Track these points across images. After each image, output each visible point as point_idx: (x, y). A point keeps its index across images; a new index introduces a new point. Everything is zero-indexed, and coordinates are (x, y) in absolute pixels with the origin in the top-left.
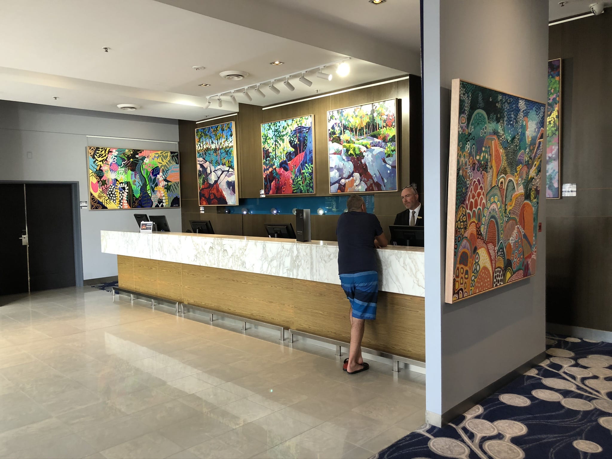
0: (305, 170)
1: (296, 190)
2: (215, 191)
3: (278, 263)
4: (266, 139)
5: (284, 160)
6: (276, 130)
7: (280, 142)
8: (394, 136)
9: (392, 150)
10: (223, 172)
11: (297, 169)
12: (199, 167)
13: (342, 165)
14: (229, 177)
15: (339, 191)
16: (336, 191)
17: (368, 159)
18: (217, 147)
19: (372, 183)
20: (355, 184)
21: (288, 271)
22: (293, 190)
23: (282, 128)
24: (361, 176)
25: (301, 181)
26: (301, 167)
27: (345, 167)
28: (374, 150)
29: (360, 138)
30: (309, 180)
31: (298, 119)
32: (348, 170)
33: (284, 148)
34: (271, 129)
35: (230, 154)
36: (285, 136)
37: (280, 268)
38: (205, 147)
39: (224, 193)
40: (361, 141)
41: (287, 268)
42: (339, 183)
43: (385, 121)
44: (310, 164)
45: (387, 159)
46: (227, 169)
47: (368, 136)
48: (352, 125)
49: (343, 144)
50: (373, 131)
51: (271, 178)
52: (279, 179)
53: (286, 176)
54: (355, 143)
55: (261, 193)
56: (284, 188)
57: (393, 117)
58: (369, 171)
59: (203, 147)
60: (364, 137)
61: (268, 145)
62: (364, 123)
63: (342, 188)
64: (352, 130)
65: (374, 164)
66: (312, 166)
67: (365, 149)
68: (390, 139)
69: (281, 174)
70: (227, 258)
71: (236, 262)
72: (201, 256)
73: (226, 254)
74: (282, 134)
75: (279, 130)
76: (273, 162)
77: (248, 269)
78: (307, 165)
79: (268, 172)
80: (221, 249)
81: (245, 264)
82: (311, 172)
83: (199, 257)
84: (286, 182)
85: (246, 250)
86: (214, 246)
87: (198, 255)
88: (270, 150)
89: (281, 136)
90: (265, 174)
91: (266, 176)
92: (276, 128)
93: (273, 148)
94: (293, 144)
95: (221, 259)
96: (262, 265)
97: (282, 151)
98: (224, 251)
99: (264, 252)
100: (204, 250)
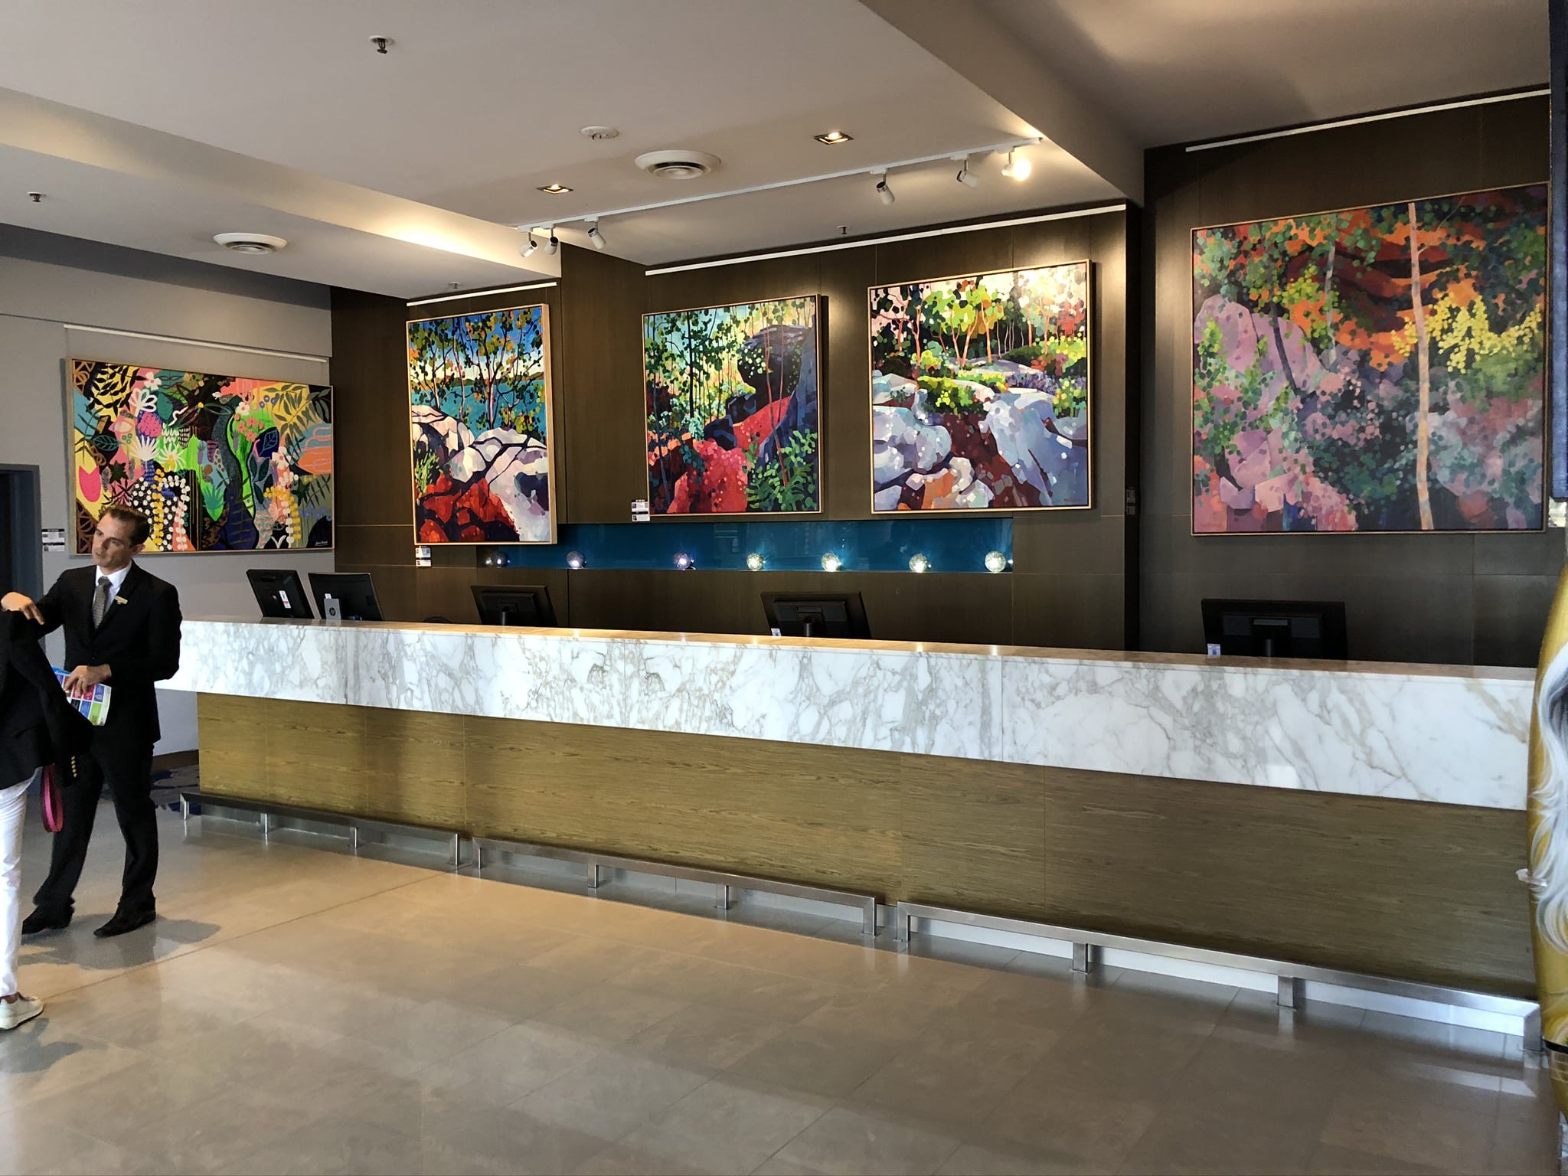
0: (791, 446)
1: (758, 501)
2: (473, 503)
3: (859, 709)
4: (660, 358)
5: (721, 417)
6: (694, 332)
7: (705, 367)
8: (1083, 360)
9: (1075, 399)
10: (504, 448)
11: (762, 446)
12: (416, 433)
13: (915, 436)
14: (526, 461)
15: (902, 505)
16: (892, 505)
17: (998, 420)
18: (486, 376)
19: (1010, 484)
20: (955, 488)
21: (897, 735)
22: (749, 503)
23: (715, 329)
24: (974, 464)
25: (778, 479)
26: (776, 437)
27: (924, 442)
28: (1019, 395)
29: (973, 364)
30: (805, 474)
31: (771, 306)
32: (935, 449)
33: (721, 385)
34: (679, 330)
35: (532, 396)
36: (724, 352)
37: (864, 725)
38: (440, 374)
39: (507, 508)
40: (976, 372)
41: (891, 726)
42: (903, 485)
43: (1052, 320)
44: (807, 431)
45: (1058, 424)
46: (522, 438)
47: (999, 358)
48: (949, 328)
49: (920, 379)
50: (1017, 345)
51: (673, 466)
52: (703, 469)
53: (726, 463)
54: (959, 376)
55: (633, 510)
56: (718, 496)
57: (1081, 310)
58: (1000, 453)
59: (434, 375)
60: (987, 360)
61: (667, 374)
62: (987, 324)
63: (913, 497)
64: (947, 341)
65: (1017, 435)
66: (814, 436)
67: (990, 393)
68: (1068, 369)
69: (709, 458)
70: (661, 699)
71: (695, 710)
72: (557, 693)
73: (658, 686)
74: (715, 344)
75: (704, 334)
76: (683, 422)
77: (743, 730)
78: (796, 433)
79: (665, 451)
80: (639, 670)
81: (731, 714)
82: (809, 452)
83: (549, 696)
84: (725, 479)
85: (733, 673)
86: (608, 662)
87: (542, 691)
88: (674, 389)
89: (710, 352)
90: (653, 457)
91: (657, 462)
92: (695, 328)
93: (685, 384)
94: (752, 374)
95: (638, 702)
96: (797, 716)
97: (712, 391)
98: (647, 678)
99: (806, 680)
100: (569, 674)
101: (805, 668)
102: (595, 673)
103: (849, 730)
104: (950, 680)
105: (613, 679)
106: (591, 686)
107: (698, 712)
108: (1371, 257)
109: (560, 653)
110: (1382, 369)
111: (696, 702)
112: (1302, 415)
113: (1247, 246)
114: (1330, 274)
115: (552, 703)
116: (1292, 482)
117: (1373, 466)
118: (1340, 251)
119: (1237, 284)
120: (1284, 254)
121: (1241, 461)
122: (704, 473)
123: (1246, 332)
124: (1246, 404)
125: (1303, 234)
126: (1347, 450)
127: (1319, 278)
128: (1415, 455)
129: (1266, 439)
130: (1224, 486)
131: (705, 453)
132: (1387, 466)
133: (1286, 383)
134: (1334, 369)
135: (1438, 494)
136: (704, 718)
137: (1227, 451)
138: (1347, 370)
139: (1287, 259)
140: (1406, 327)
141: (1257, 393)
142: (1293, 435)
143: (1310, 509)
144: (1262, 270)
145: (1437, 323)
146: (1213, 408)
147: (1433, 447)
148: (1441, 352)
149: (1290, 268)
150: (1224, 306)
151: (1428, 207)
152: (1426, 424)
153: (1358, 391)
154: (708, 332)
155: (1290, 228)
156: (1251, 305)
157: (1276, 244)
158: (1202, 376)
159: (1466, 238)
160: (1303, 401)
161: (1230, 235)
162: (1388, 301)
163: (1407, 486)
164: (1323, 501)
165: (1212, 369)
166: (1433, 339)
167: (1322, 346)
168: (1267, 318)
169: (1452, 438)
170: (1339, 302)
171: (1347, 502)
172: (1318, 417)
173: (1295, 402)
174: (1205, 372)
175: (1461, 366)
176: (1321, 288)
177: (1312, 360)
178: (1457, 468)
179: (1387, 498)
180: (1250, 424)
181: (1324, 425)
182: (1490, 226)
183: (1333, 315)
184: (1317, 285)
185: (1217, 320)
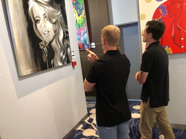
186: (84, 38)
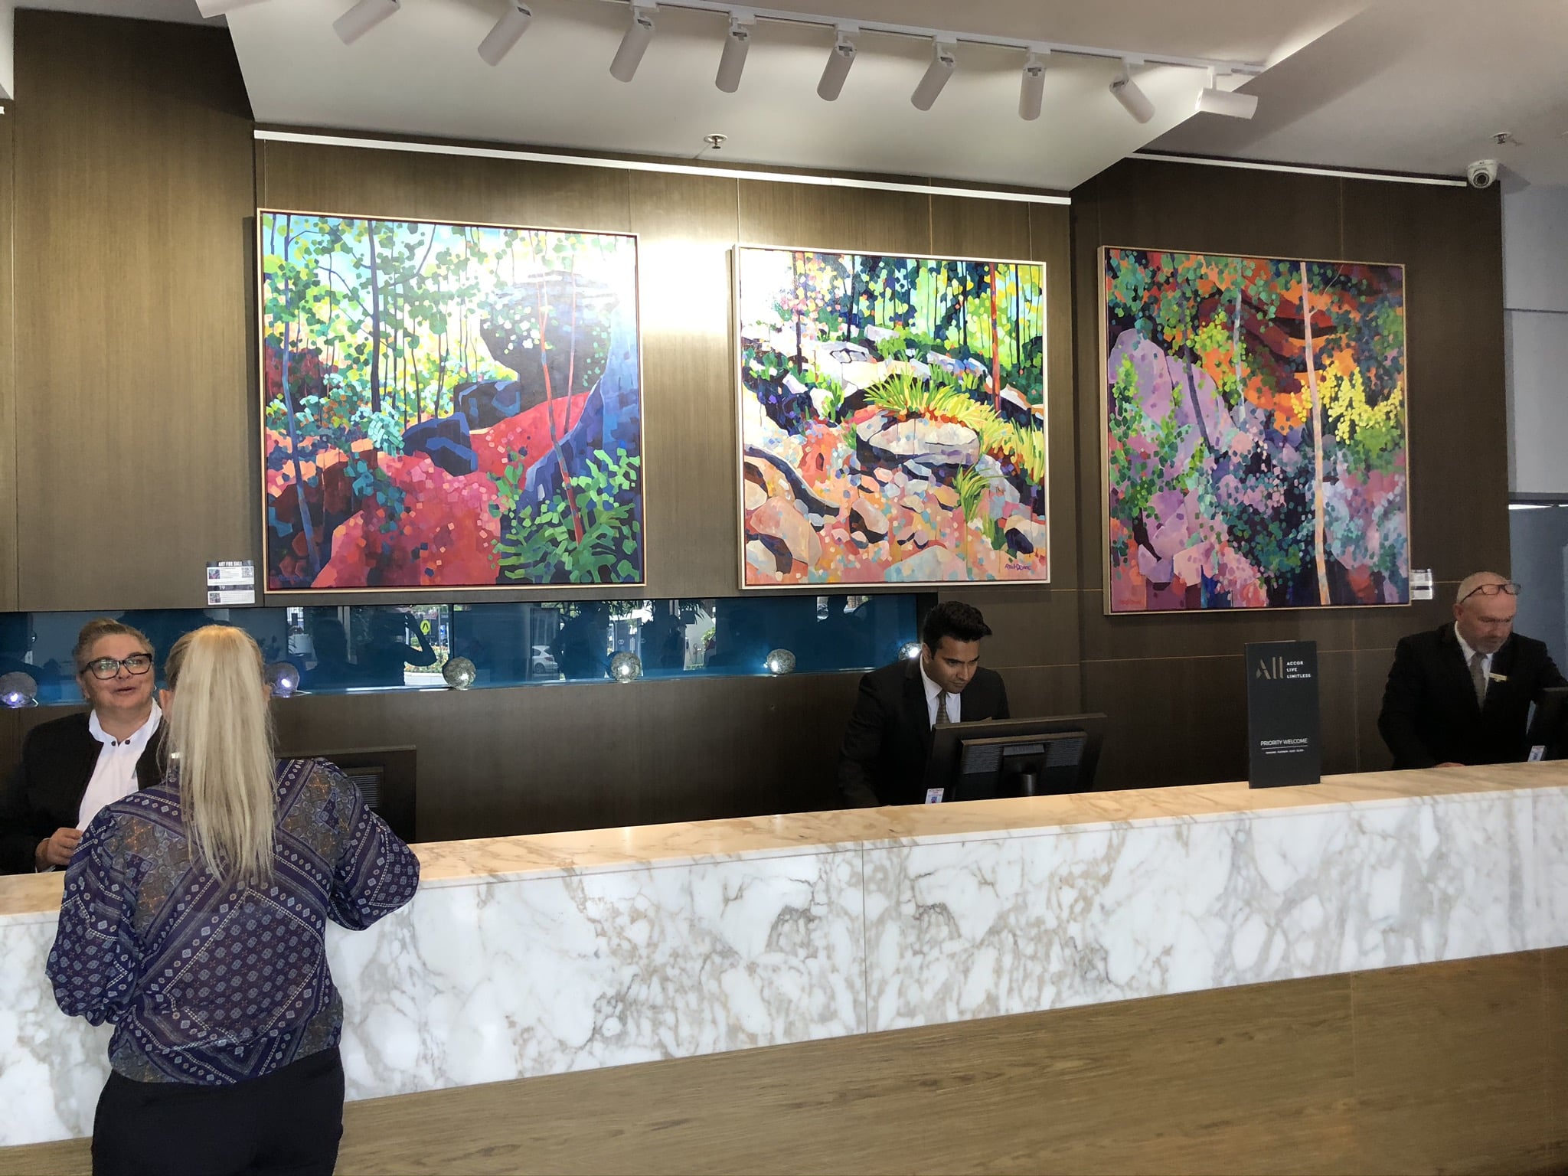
0: (589, 474)
1: (521, 566)
4: (301, 296)
5: (443, 416)
6: (385, 259)
7: (409, 324)
11: (531, 471)
22: (503, 569)
23: (432, 260)
25: (563, 529)
26: (561, 460)
30: (617, 523)
31: (551, 238)
33: (443, 359)
34: (347, 250)
36: (452, 303)
41: (1383, 926)
44: (621, 452)
51: (329, 500)
52: (399, 508)
53: (453, 498)
55: (211, 582)
56: (433, 557)
61: (317, 327)
66: (636, 461)
69: (412, 489)
70: (952, 956)
71: (1030, 964)
72: (682, 990)
73: (945, 931)
74: (430, 286)
75: (407, 264)
76: (356, 418)
77: (1129, 985)
78: (600, 454)
79: (308, 471)
80: (898, 903)
81: (1105, 959)
82: (626, 485)
83: (659, 1000)
84: (451, 526)
85: (1106, 880)
86: (821, 898)
87: (640, 991)
88: (335, 355)
89: (422, 298)
90: (280, 481)
91: (289, 491)
92: (387, 252)
93: (360, 349)
94: (511, 346)
95: (898, 971)
96: (1230, 938)
97: (424, 368)
98: (919, 918)
99: (1244, 872)
100: (716, 939)
101: (1240, 849)
102: (787, 927)
103: (1318, 946)
104: (1465, 836)
105: (837, 934)
106: (776, 958)
107: (1036, 969)
108: (1272, 312)
109: (691, 894)
110: (1285, 433)
111: (1029, 950)
112: (1217, 476)
113: (1161, 278)
114: (1237, 323)
115: (669, 1017)
116: (1208, 553)
117: (1280, 535)
118: (1246, 300)
119: (1151, 318)
120: (1196, 293)
121: (1159, 526)
122: (403, 515)
123: (1161, 376)
124: (1163, 461)
125: (1212, 274)
126: (1257, 518)
127: (1228, 326)
128: (1314, 526)
129: (1182, 502)
130: (1143, 555)
131: (406, 479)
132: (1291, 536)
133: (1201, 440)
134: (1243, 427)
135: (1333, 567)
136: (1047, 977)
137: (1145, 514)
138: (1255, 430)
139: (1199, 299)
140: (1303, 390)
141: (1173, 447)
142: (1208, 498)
143: (1226, 582)
144: (1176, 308)
145: (1326, 389)
146: (1130, 462)
147: (1327, 518)
148: (1330, 420)
149: (1203, 310)
150: (1139, 343)
151: (1316, 269)
152: (1322, 493)
153: (1265, 454)
154: (417, 262)
155: (1200, 266)
156: (1166, 346)
157: (1187, 280)
158: (1118, 424)
159: (1346, 307)
160: (1217, 461)
161: (1144, 261)
162: (1287, 361)
163: (1308, 558)
164: (1238, 574)
165: (1127, 415)
166: (1324, 406)
167: (1232, 402)
168: (1181, 363)
169: (1343, 511)
170: (1247, 355)
171: (1259, 575)
172: (1230, 481)
173: (1208, 462)
174: (1121, 418)
175: (1346, 436)
176: (1230, 338)
177: (1224, 413)
178: (1346, 541)
179: (1293, 569)
180: (1168, 484)
181: (1236, 488)
182: (1363, 299)
183: (1242, 369)
184: (1226, 333)
185: (1132, 358)
186: (1386, 538)
